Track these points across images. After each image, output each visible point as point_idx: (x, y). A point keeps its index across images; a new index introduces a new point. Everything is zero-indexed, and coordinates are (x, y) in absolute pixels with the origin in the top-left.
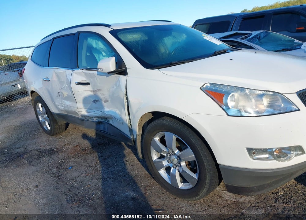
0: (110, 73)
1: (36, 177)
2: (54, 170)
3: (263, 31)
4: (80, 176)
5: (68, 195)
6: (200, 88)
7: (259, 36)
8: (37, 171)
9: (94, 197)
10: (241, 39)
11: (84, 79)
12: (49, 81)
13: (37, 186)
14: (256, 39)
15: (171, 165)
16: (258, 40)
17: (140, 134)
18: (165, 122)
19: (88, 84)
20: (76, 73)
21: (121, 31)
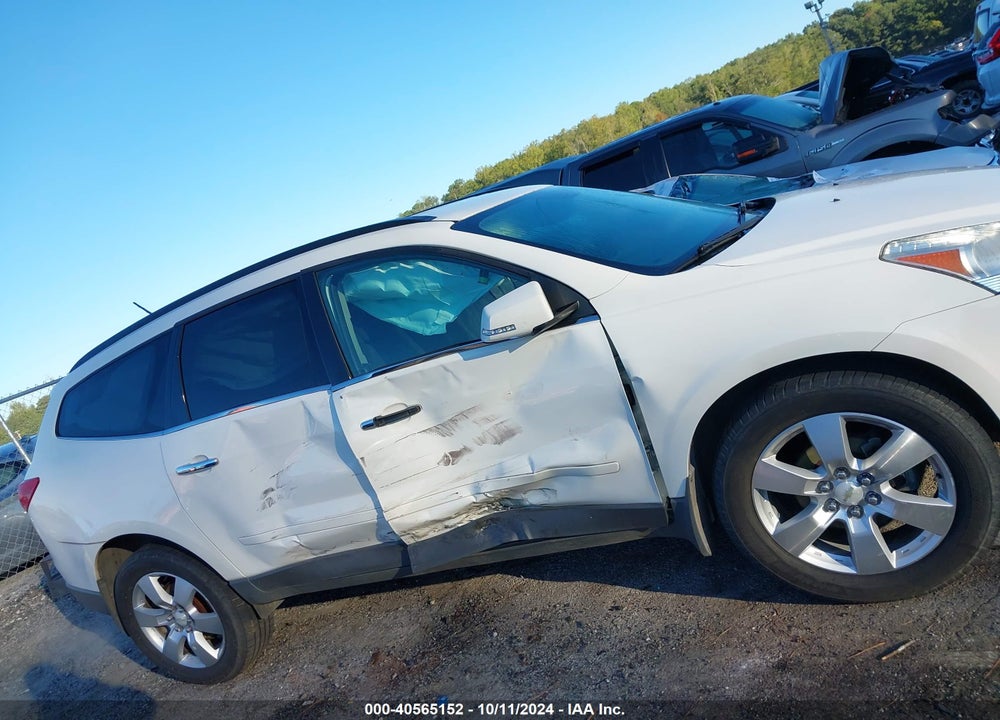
6: (881, 258)
11: (393, 400)
12: (216, 464)
15: (841, 514)
17: (693, 475)
18: (799, 391)
19: (413, 411)
20: (355, 394)
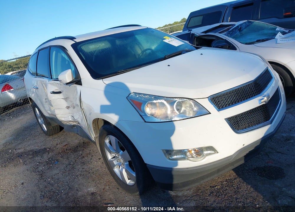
0: (67, 84)
1: (25, 176)
2: (41, 168)
3: (247, 21)
4: (58, 173)
5: (43, 192)
6: (127, 97)
7: (240, 27)
8: (27, 170)
9: (62, 193)
10: (219, 33)
11: (57, 88)
12: (38, 89)
13: (23, 184)
14: (237, 31)
15: (120, 164)
16: (238, 31)
17: (98, 136)
19: (60, 93)
20: (50, 84)
21: (83, 43)
